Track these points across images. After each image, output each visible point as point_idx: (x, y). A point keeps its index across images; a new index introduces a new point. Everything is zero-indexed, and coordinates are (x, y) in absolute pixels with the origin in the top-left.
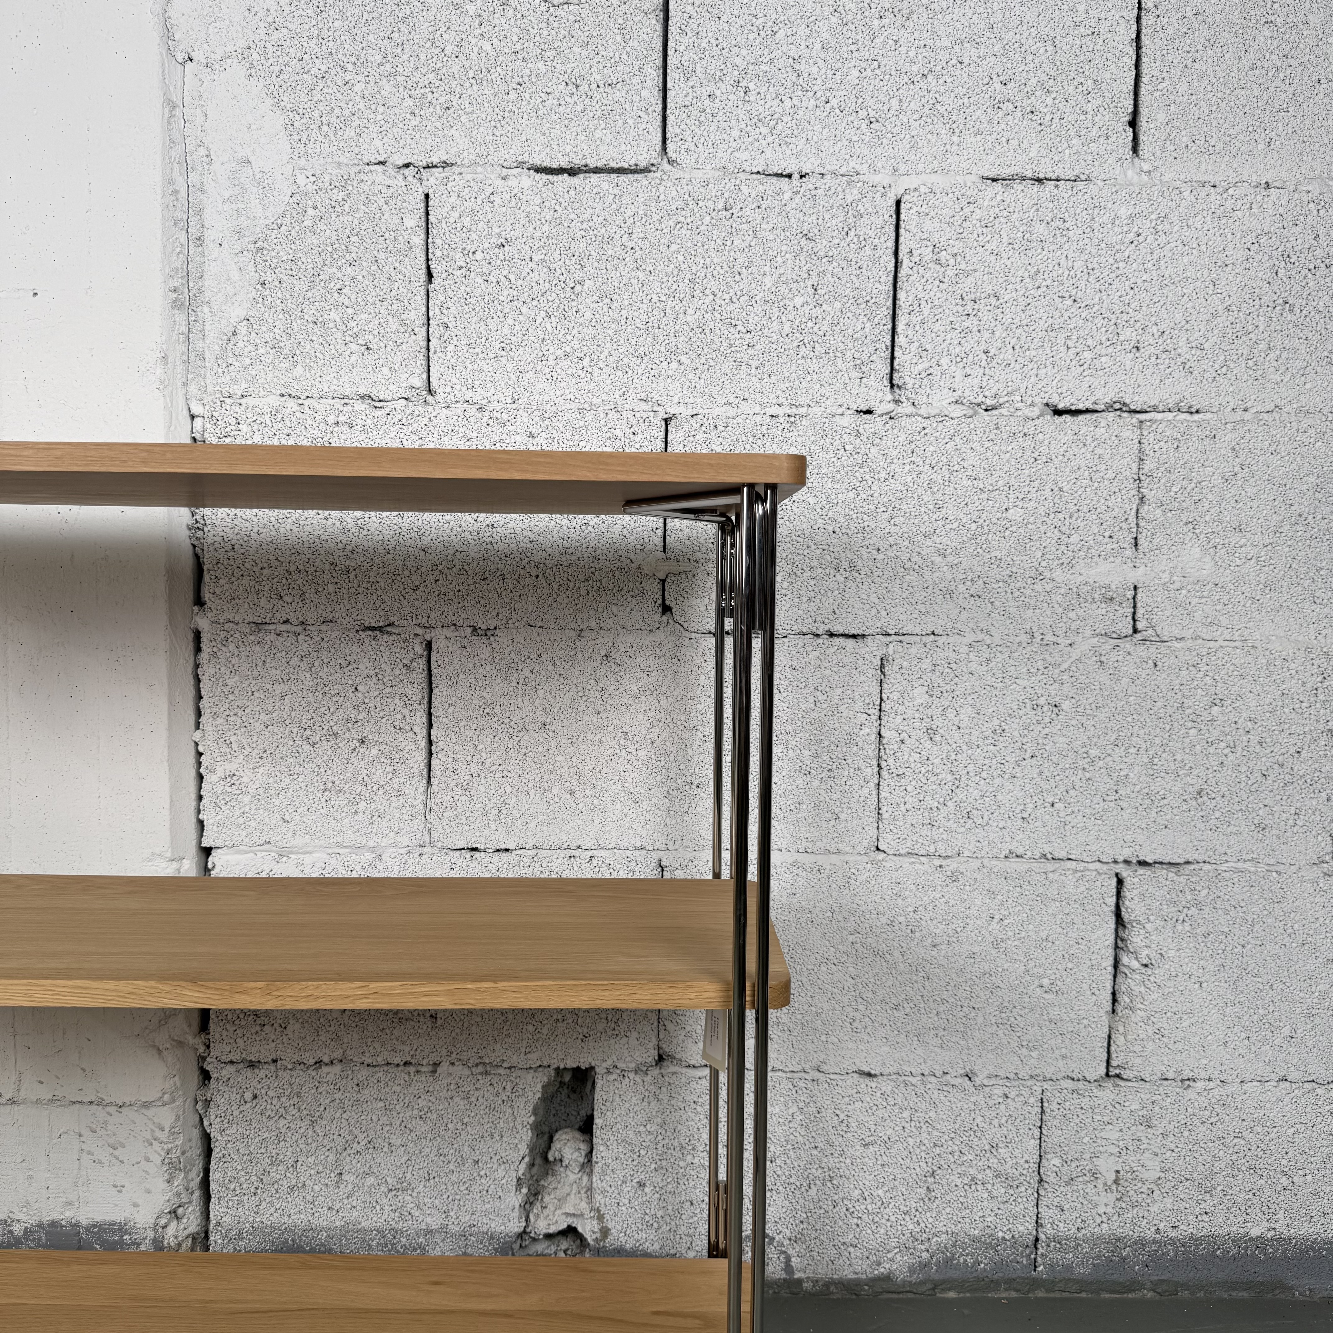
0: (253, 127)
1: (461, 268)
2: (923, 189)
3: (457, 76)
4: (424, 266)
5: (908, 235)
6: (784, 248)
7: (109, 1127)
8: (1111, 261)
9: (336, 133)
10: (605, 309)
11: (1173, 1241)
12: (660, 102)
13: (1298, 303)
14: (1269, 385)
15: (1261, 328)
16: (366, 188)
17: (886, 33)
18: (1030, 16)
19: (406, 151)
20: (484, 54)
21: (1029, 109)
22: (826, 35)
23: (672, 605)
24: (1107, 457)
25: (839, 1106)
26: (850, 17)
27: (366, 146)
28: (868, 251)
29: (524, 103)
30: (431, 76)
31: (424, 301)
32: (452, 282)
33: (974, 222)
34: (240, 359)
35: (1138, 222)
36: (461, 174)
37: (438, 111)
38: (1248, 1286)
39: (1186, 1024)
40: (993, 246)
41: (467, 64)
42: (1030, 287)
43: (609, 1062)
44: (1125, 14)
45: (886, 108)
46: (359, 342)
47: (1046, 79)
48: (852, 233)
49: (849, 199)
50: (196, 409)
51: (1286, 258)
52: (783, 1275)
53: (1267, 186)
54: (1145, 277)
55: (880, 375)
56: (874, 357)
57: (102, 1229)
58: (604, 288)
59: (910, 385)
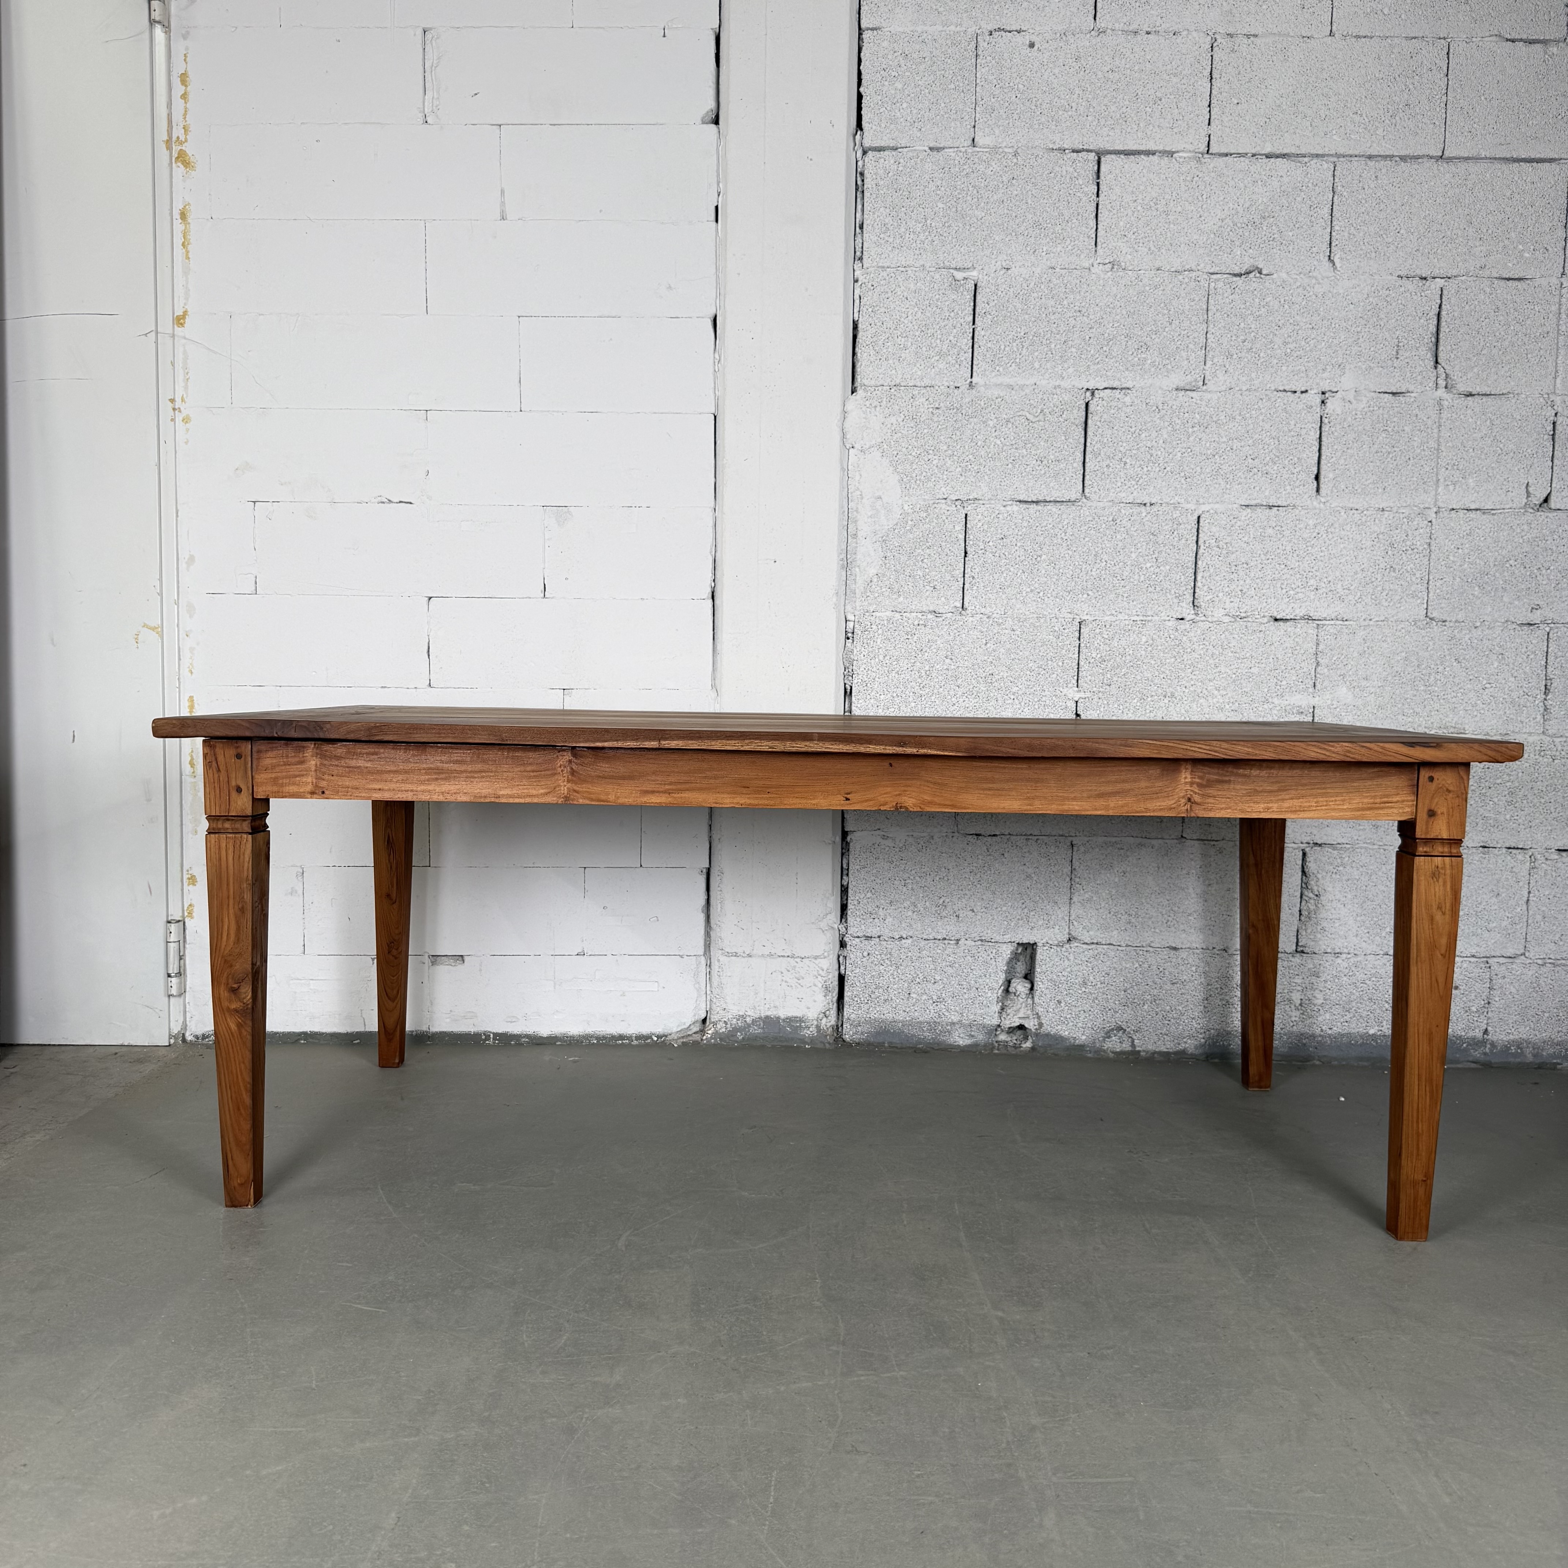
0: (883, 481)
1: (981, 550)
2: (1212, 511)
3: (983, 457)
4: (963, 549)
5: (1204, 534)
6: (1142, 539)
7: (797, 969)
8: (1304, 546)
9: (923, 484)
10: (1053, 568)
11: (1330, 1036)
12: (1083, 468)
13: (1397, 567)
14: (1382, 608)
15: (1379, 580)
16: (937, 511)
17: (1195, 435)
18: (1267, 427)
19: (957, 493)
20: (997, 446)
21: (1265, 472)
22: (1165, 436)
23: (1081, 713)
24: (1300, 643)
25: (1160, 964)
26: (1178, 427)
27: (938, 491)
28: (1183, 541)
29: (1016, 469)
30: (971, 456)
31: (963, 566)
32: (976, 557)
33: (1237, 527)
34: (873, 594)
35: (1318, 527)
36: (983, 504)
37: (974, 473)
39: (1337, 925)
40: (1246, 539)
41: (988, 451)
42: (1264, 559)
43: (1044, 941)
44: (1313, 426)
45: (1194, 471)
46: (931, 585)
47: (1274, 457)
48: (1176, 532)
49: (1175, 516)
50: (850, 617)
51: (1392, 545)
52: (1130, 1049)
53: (1383, 510)
54: (1322, 554)
55: (1188, 601)
56: (1185, 592)
57: (791, 1020)
58: (1052, 558)
59: (1203, 606)
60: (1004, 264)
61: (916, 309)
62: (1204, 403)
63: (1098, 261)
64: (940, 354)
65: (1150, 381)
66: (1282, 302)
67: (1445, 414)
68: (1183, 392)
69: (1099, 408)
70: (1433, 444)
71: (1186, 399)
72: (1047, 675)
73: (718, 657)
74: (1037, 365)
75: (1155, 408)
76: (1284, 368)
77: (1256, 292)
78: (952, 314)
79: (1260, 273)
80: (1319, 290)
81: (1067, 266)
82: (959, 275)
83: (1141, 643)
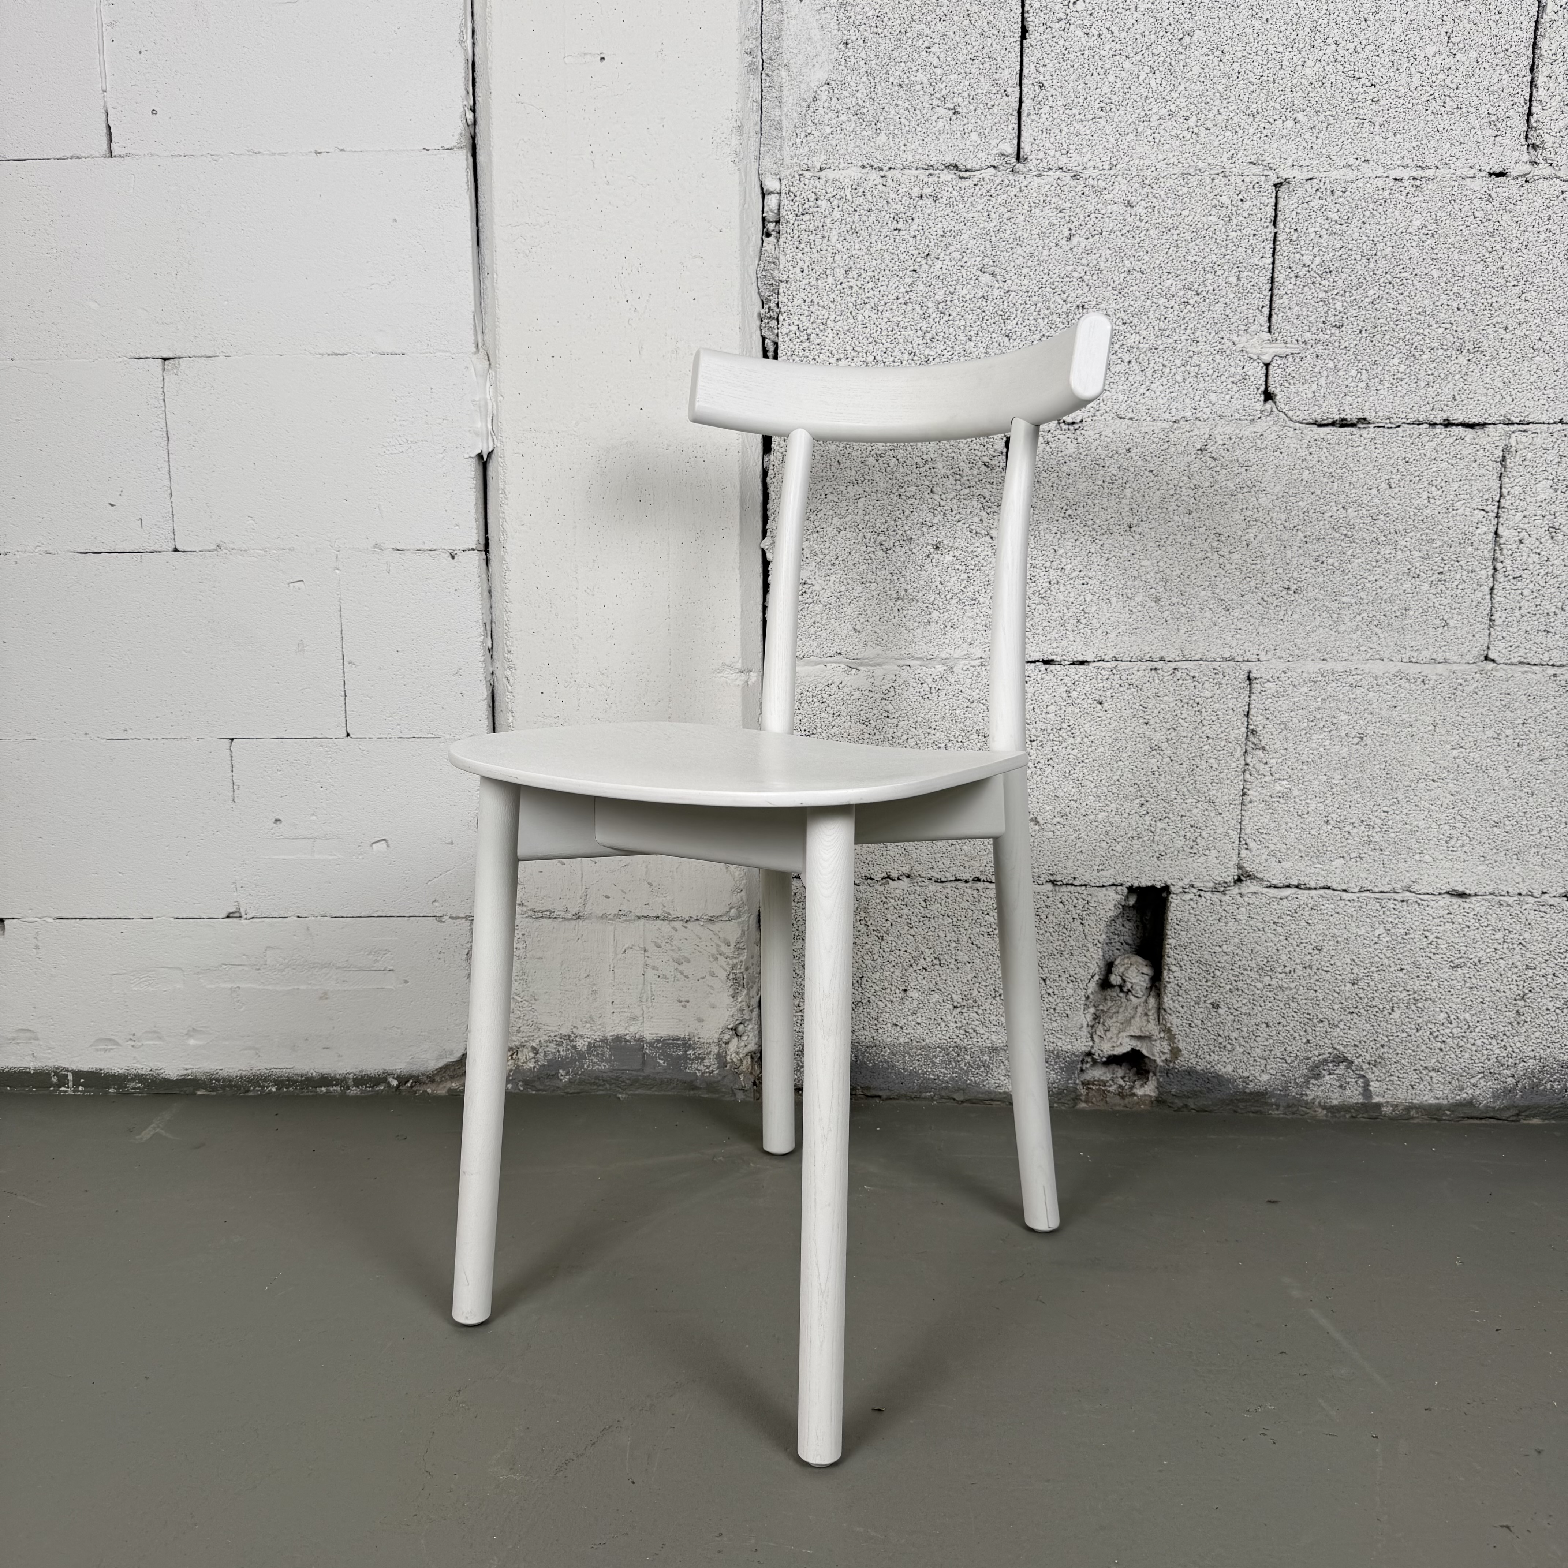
1: (1060, 20)
4: (1020, 20)
7: (675, 942)
10: (1216, 62)
23: (1277, 391)
25: (1429, 928)
31: (1019, 58)
32: (1050, 36)
34: (819, 127)
43: (1186, 881)
46: (947, 105)
50: (771, 184)
52: (1361, 1100)
55: (1516, 133)
56: (1511, 113)
57: (665, 1044)
58: (1216, 38)
59: (1549, 144)
72: (1204, 306)
73: (488, 283)
83: (1410, 230)
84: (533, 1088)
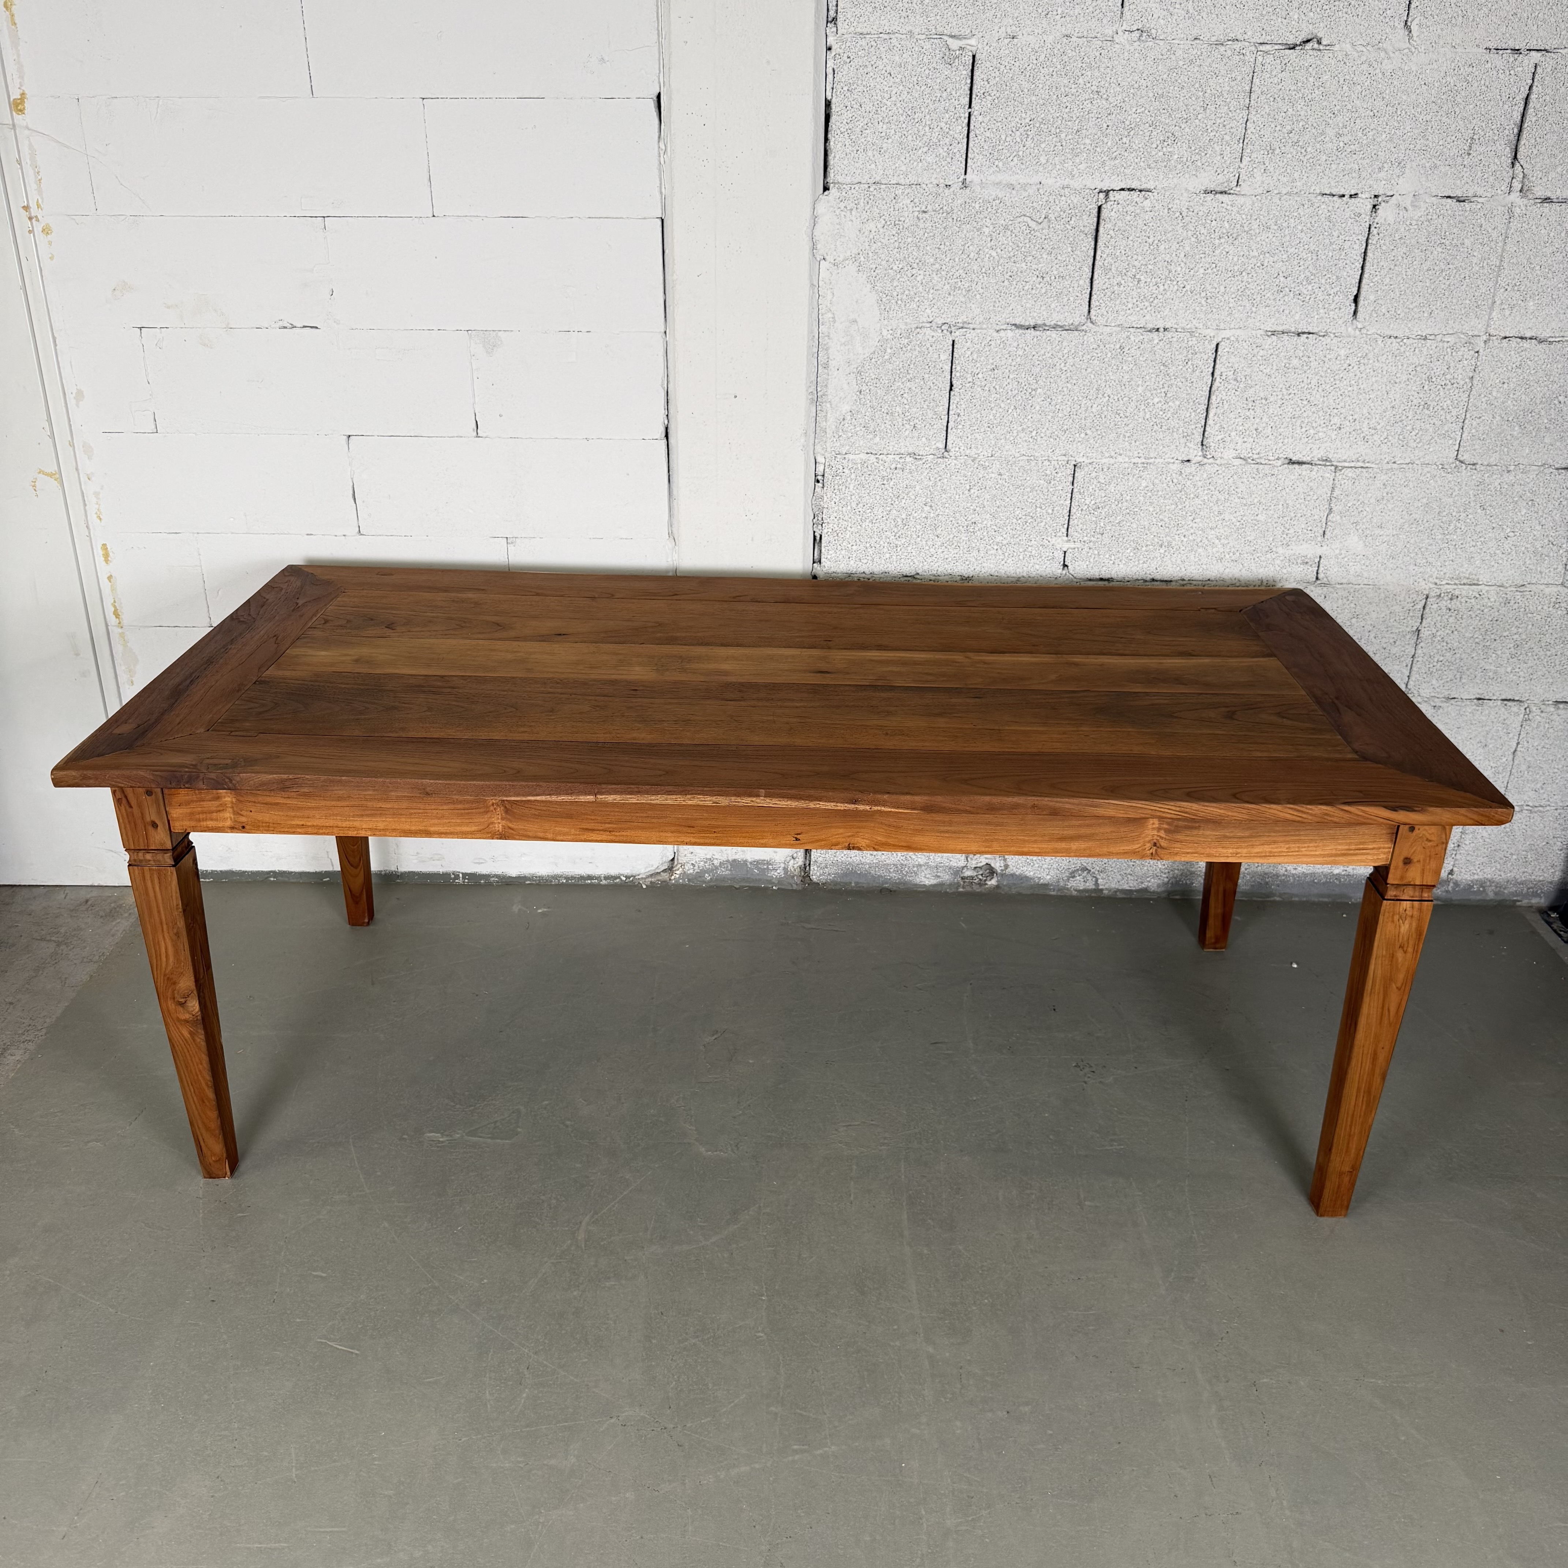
0: (859, 301)
1: (969, 382)
2: (1232, 338)
3: (975, 271)
4: (949, 380)
5: (1221, 365)
6: (1151, 371)
8: (1332, 380)
9: (905, 305)
10: (1048, 404)
11: (1293, 875)
12: (1089, 288)
13: (1432, 404)
14: (1409, 449)
15: (1410, 418)
16: (920, 337)
17: (1222, 248)
18: (1306, 238)
19: (944, 316)
20: (992, 258)
21: (1298, 292)
23: (1069, 565)
24: (1315, 488)
26: (1203, 238)
27: (922, 313)
28: (1197, 372)
29: (1013, 288)
30: (961, 271)
31: (948, 401)
32: (964, 390)
33: (1259, 357)
34: (845, 433)
35: (1350, 358)
36: (974, 329)
37: (964, 293)
38: (1329, 896)
40: (1267, 371)
41: (982, 264)
42: (1285, 393)
44: (1360, 237)
45: (1216, 291)
46: (910, 424)
47: (1310, 275)
48: (1190, 363)
49: (1190, 343)
50: (820, 459)
51: (1430, 379)
52: (1093, 888)
53: (1426, 338)
54: (1350, 389)
55: (1196, 442)
56: (1194, 432)
57: (757, 863)
58: (1048, 392)
59: (1212, 447)
60: (1009, 32)
61: (901, 88)
62: (1235, 209)
63: (1124, 28)
64: (928, 145)
65: (1175, 180)
66: (1342, 82)
67: (1514, 224)
68: (1212, 196)
69: (1113, 213)
70: (1495, 261)
71: (1215, 205)
72: (1035, 524)
73: (673, 504)
74: (1043, 160)
75: (1178, 214)
76: (1334, 167)
77: (1311, 69)
78: (945, 94)
79: (1319, 43)
80: (1388, 66)
81: (1085, 34)
82: (954, 44)
83: (1140, 488)
84: (693, 882)
